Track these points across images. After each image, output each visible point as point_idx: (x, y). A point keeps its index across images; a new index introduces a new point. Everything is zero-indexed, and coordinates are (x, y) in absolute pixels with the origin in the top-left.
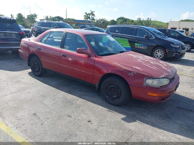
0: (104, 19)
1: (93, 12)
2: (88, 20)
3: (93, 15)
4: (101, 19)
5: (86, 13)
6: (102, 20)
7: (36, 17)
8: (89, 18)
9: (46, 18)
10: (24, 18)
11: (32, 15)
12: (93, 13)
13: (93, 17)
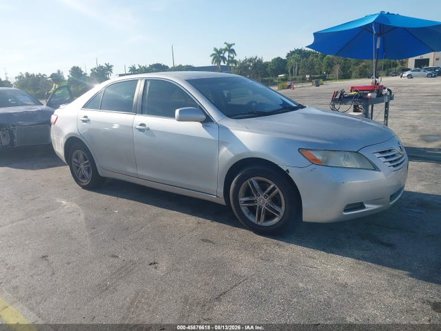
0: (256, 58)
1: (232, 45)
2: (222, 64)
3: (232, 51)
4: (248, 58)
5: (215, 49)
6: (250, 60)
7: (111, 71)
8: (224, 58)
9: (130, 70)
10: (85, 74)
11: (102, 67)
12: (231, 48)
13: (232, 56)
